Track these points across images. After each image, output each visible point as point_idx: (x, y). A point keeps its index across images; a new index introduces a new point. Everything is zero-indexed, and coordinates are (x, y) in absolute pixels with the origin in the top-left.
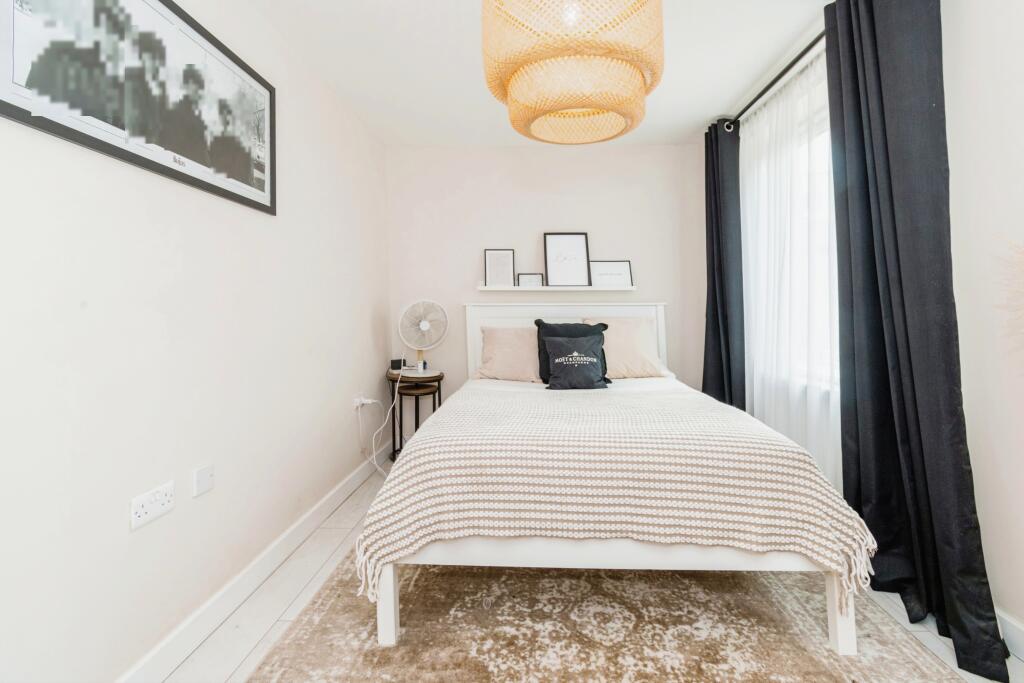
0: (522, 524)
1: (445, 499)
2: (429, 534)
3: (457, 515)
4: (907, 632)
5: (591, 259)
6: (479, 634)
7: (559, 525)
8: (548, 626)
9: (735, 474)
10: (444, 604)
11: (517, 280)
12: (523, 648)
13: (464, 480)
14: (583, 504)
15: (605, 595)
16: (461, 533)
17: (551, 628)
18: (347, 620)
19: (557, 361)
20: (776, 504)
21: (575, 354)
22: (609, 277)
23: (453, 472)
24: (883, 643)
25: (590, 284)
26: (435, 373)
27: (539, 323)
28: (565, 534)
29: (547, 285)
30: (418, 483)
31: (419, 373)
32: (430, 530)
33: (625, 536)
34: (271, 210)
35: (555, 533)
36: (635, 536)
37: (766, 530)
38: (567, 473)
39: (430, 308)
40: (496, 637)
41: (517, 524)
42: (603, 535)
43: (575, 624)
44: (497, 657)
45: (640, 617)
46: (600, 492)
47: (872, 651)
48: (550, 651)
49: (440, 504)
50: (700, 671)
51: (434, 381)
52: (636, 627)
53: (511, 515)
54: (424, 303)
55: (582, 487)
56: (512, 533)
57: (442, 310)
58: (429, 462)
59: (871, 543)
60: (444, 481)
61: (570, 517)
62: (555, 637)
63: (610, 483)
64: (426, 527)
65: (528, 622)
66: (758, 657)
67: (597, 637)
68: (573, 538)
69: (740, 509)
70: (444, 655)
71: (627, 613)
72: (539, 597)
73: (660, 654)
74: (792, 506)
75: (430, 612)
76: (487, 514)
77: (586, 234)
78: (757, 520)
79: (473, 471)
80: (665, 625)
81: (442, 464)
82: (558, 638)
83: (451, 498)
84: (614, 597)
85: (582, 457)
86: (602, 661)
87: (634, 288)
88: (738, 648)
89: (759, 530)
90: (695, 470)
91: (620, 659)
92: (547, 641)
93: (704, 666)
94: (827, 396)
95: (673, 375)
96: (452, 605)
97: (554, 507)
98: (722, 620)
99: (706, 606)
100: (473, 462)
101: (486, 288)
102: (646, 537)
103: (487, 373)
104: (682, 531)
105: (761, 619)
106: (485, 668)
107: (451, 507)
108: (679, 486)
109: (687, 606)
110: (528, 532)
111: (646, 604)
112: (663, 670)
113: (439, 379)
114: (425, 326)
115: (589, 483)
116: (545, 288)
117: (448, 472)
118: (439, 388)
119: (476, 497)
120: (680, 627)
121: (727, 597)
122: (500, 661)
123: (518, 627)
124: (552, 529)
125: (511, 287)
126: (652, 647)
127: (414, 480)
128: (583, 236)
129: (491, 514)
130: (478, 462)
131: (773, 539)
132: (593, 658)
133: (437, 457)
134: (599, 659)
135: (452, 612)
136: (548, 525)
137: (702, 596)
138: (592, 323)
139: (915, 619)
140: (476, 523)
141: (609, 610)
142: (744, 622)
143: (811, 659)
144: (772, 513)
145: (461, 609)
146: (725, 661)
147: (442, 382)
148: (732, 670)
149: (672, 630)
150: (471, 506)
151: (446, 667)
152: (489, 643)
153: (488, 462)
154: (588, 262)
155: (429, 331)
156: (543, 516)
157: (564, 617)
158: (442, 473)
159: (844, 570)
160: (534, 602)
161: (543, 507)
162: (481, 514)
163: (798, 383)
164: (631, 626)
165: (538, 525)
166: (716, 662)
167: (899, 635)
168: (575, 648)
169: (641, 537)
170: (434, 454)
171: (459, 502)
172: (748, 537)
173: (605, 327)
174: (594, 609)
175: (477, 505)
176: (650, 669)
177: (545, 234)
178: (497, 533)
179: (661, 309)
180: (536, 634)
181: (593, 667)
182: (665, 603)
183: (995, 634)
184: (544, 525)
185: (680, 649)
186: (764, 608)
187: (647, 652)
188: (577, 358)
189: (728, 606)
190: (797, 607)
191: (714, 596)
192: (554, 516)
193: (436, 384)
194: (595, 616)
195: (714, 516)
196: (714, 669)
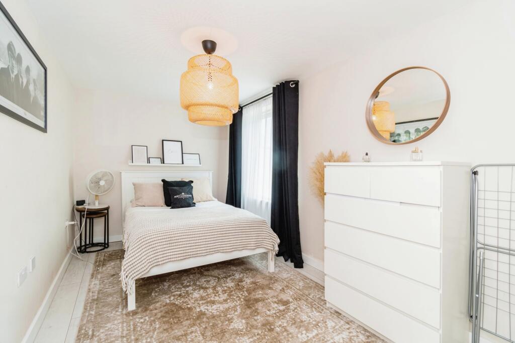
0: (186, 254)
1: (158, 251)
2: (152, 265)
3: (163, 256)
4: (284, 264)
5: (183, 152)
6: (167, 297)
7: (198, 252)
8: (191, 288)
9: (248, 228)
10: (148, 294)
11: (149, 161)
12: (185, 295)
13: (164, 243)
14: (206, 244)
15: (205, 276)
16: (164, 262)
17: (192, 288)
18: (109, 308)
19: (175, 197)
20: (258, 235)
21: (183, 194)
22: (190, 160)
23: (160, 241)
24: (280, 267)
25: (183, 163)
26: (105, 206)
27: (163, 181)
28: (200, 255)
29: (164, 163)
30: (146, 247)
31: (97, 206)
32: (152, 263)
33: (218, 252)
34: (44, 130)
35: (197, 255)
36: (221, 251)
37: (256, 242)
38: (201, 235)
39: (105, 174)
40: (174, 296)
41: (185, 254)
42: (212, 253)
43: (199, 285)
44: (177, 300)
45: (218, 278)
46: (211, 239)
47: (277, 270)
48: (194, 294)
49: (156, 253)
50: (238, 285)
51: (105, 210)
52: (218, 281)
53: (182, 252)
54: (101, 172)
55: (205, 239)
56: (183, 258)
57: (111, 174)
58: (150, 239)
59: (279, 241)
60: (156, 245)
61: (202, 249)
62: (194, 290)
63: (214, 236)
64: (150, 262)
65: (183, 289)
66: (252, 278)
67: (208, 286)
68: (203, 256)
69: (249, 238)
70: (158, 305)
71: (214, 278)
72: (183, 282)
73: (227, 285)
74: (262, 235)
75: (144, 297)
76: (173, 253)
77: (181, 142)
78: (253, 240)
79: (168, 239)
80: (227, 278)
81: (155, 239)
82: (195, 290)
83: (160, 250)
84: (209, 275)
85: (205, 229)
86: (211, 291)
87: (201, 165)
88: (247, 278)
89: (254, 243)
90: (238, 229)
91: (216, 289)
92: (192, 292)
93: (239, 284)
94: (267, 203)
95: (216, 200)
96: (151, 293)
97: (196, 247)
98: (241, 273)
99: (236, 271)
100: (167, 237)
101: (133, 164)
102: (224, 251)
103: (140, 204)
104: (234, 247)
105: (251, 270)
106: (175, 304)
107: (161, 253)
108: (233, 234)
109: (231, 272)
110: (188, 257)
111: (219, 275)
112: (229, 288)
113: (107, 209)
114: (102, 183)
115: (207, 237)
116: (163, 165)
117: (158, 241)
118: (108, 213)
119: (169, 248)
120: (231, 277)
121: (242, 267)
122: (178, 300)
123: (180, 291)
124: (196, 254)
125: (146, 164)
126: (225, 284)
127: (144, 246)
128: (180, 143)
129: (175, 253)
130: (169, 236)
131: (257, 244)
132: (208, 291)
133: (153, 237)
134: (210, 291)
135: (153, 294)
136: (195, 253)
137: (235, 269)
138: (187, 181)
139: (286, 260)
140: (170, 257)
141: (208, 279)
142: (247, 272)
143: (264, 275)
144: (257, 237)
145: (156, 292)
146: (244, 281)
147: (109, 210)
148: (247, 283)
149: (229, 279)
150: (168, 251)
151: (161, 307)
152: (172, 298)
153: (173, 236)
154: (182, 153)
155: (104, 186)
156: (193, 250)
157: (195, 284)
158: (156, 242)
159: (273, 249)
160: (182, 284)
161: (193, 247)
162: (171, 254)
163: (259, 200)
164: (217, 281)
165: (191, 253)
166: (242, 282)
167: (283, 264)
168: (202, 291)
169: (223, 251)
170: (151, 236)
171: (163, 251)
172: (251, 245)
173: (192, 182)
174: (203, 280)
175: (169, 251)
176: (226, 288)
177: (163, 140)
178: (178, 259)
179: (211, 174)
180: (187, 291)
181: (209, 293)
182: (224, 273)
183: (301, 258)
184: (193, 253)
185: (232, 282)
186: (252, 267)
187: (223, 285)
188: (183, 195)
189: (243, 269)
190: (260, 265)
191: (238, 268)
192: (197, 250)
193: (106, 211)
194: (205, 281)
195: (243, 241)
196: (242, 283)
